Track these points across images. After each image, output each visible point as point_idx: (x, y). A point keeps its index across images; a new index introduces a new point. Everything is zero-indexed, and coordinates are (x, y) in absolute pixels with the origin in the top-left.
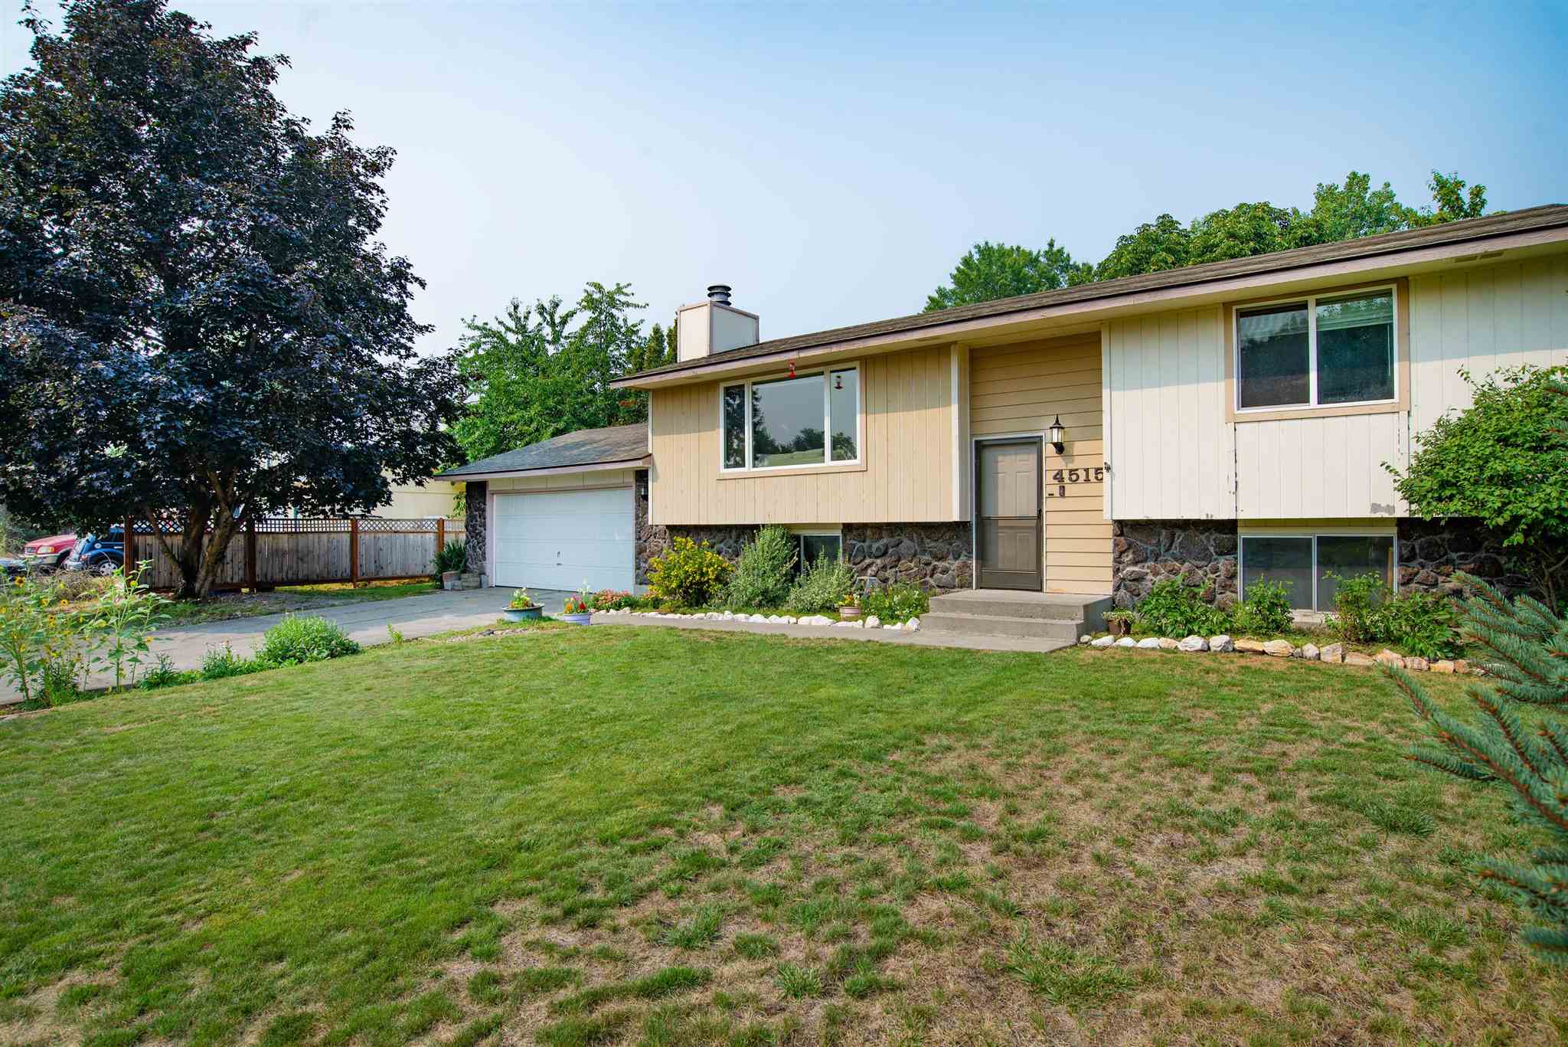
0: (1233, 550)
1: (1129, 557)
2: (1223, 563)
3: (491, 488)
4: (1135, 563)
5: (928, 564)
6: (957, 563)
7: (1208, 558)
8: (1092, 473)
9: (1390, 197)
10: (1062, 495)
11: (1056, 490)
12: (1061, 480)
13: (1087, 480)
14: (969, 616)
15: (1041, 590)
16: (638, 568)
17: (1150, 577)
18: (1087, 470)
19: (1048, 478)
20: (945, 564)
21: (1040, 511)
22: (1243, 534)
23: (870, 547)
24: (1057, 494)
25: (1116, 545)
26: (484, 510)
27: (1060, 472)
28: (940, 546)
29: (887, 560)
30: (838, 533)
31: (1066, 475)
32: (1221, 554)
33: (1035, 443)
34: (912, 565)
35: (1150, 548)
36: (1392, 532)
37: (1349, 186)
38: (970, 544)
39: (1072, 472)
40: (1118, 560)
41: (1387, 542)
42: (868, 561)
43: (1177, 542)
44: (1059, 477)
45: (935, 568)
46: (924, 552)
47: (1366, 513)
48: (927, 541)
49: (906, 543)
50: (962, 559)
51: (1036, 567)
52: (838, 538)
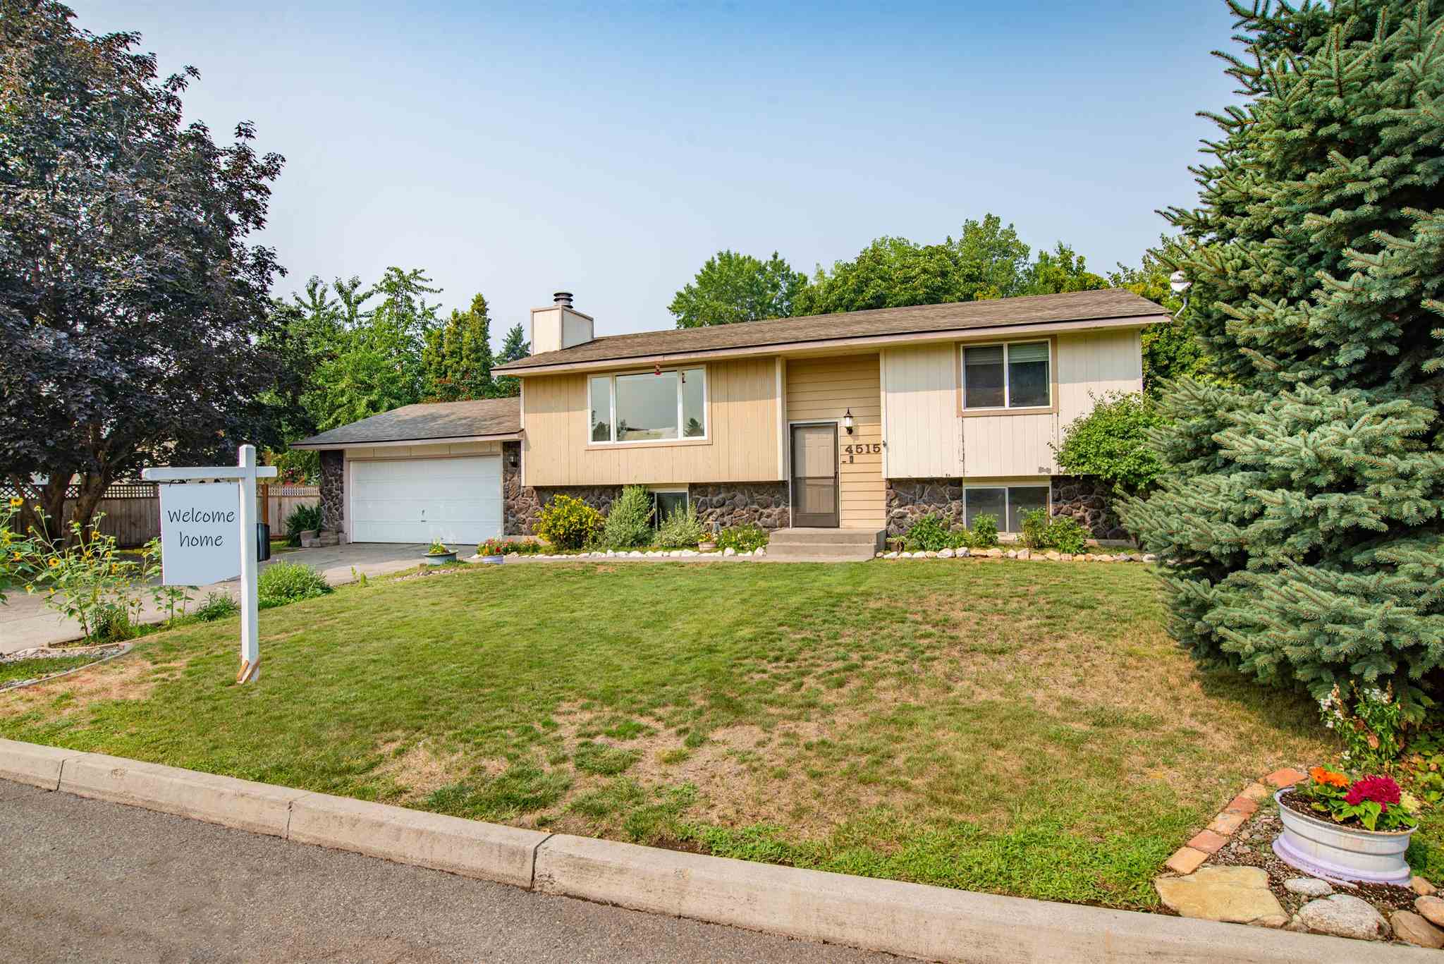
0: (960, 497)
1: (896, 503)
2: (954, 505)
3: (347, 456)
4: (900, 506)
5: (756, 511)
6: (778, 510)
7: (945, 501)
8: (871, 448)
9: (1013, 235)
10: (852, 462)
11: (847, 458)
12: (851, 452)
13: (868, 452)
14: (798, 544)
15: (838, 527)
16: (506, 521)
17: (909, 515)
18: (868, 446)
19: (842, 450)
20: (769, 511)
21: (836, 473)
22: (966, 486)
23: (711, 500)
24: (848, 461)
25: (888, 495)
26: (341, 476)
27: (850, 447)
28: (765, 498)
29: (724, 509)
30: (686, 490)
31: (854, 448)
32: (953, 499)
33: (833, 427)
34: (744, 512)
35: (910, 496)
36: (1049, 484)
37: (986, 224)
38: (787, 496)
39: (858, 446)
40: (889, 505)
41: (1045, 490)
42: (709, 510)
43: (926, 494)
44: (849, 450)
45: (762, 514)
46: (753, 503)
47: (1036, 473)
48: (755, 495)
49: (739, 496)
50: (782, 507)
51: (832, 511)
52: (685, 494)
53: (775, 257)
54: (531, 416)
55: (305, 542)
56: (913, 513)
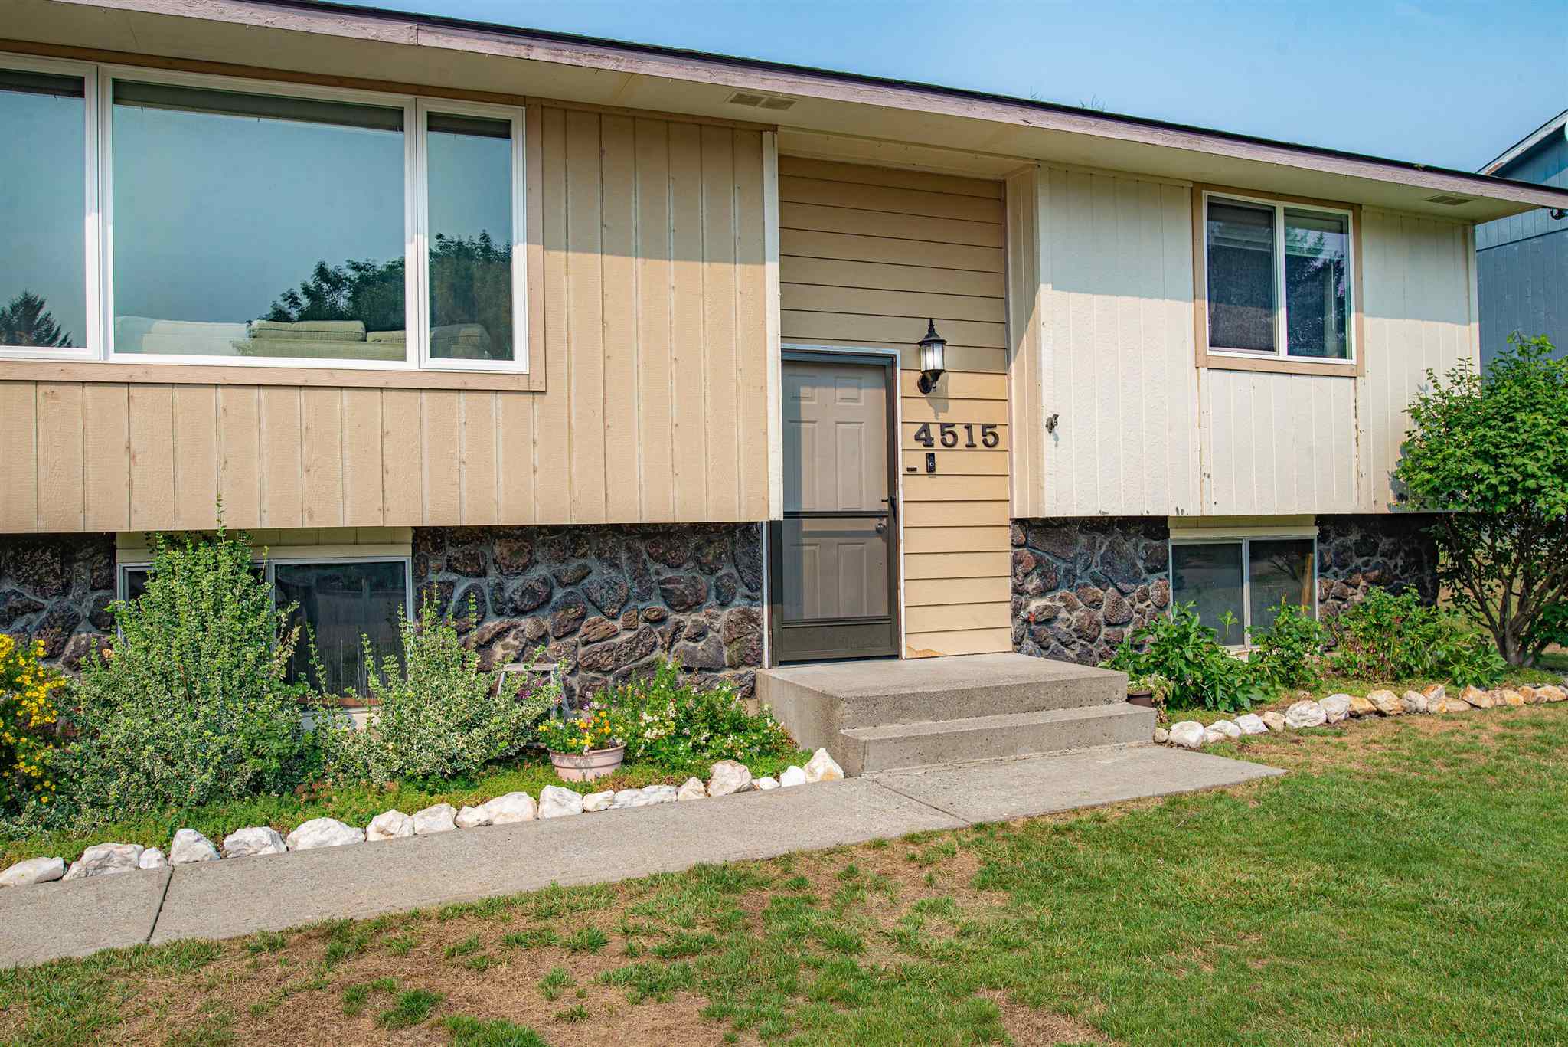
0: (1163, 566)
1: (1034, 583)
2: (1153, 585)
4: (1042, 593)
5: (662, 620)
6: (725, 615)
7: (1136, 579)
8: (977, 434)
10: (931, 470)
11: (919, 461)
12: (928, 442)
13: (971, 446)
15: (895, 656)
17: (1063, 614)
18: (968, 427)
19: (905, 437)
20: (701, 617)
21: (893, 502)
22: (1176, 535)
23: (498, 587)
24: (922, 469)
25: (1016, 562)
27: (926, 428)
28: (683, 577)
30: (403, 553)
31: (935, 432)
32: (1150, 571)
33: (883, 368)
34: (618, 625)
35: (1062, 566)
36: (1314, 533)
38: (756, 571)
39: (946, 428)
40: (1018, 590)
41: (1308, 545)
42: (493, 624)
43: (1096, 555)
44: (924, 436)
45: (678, 627)
46: (646, 595)
48: (653, 566)
49: (599, 573)
50: (739, 603)
51: (883, 612)
52: (396, 567)
56: (1071, 608)
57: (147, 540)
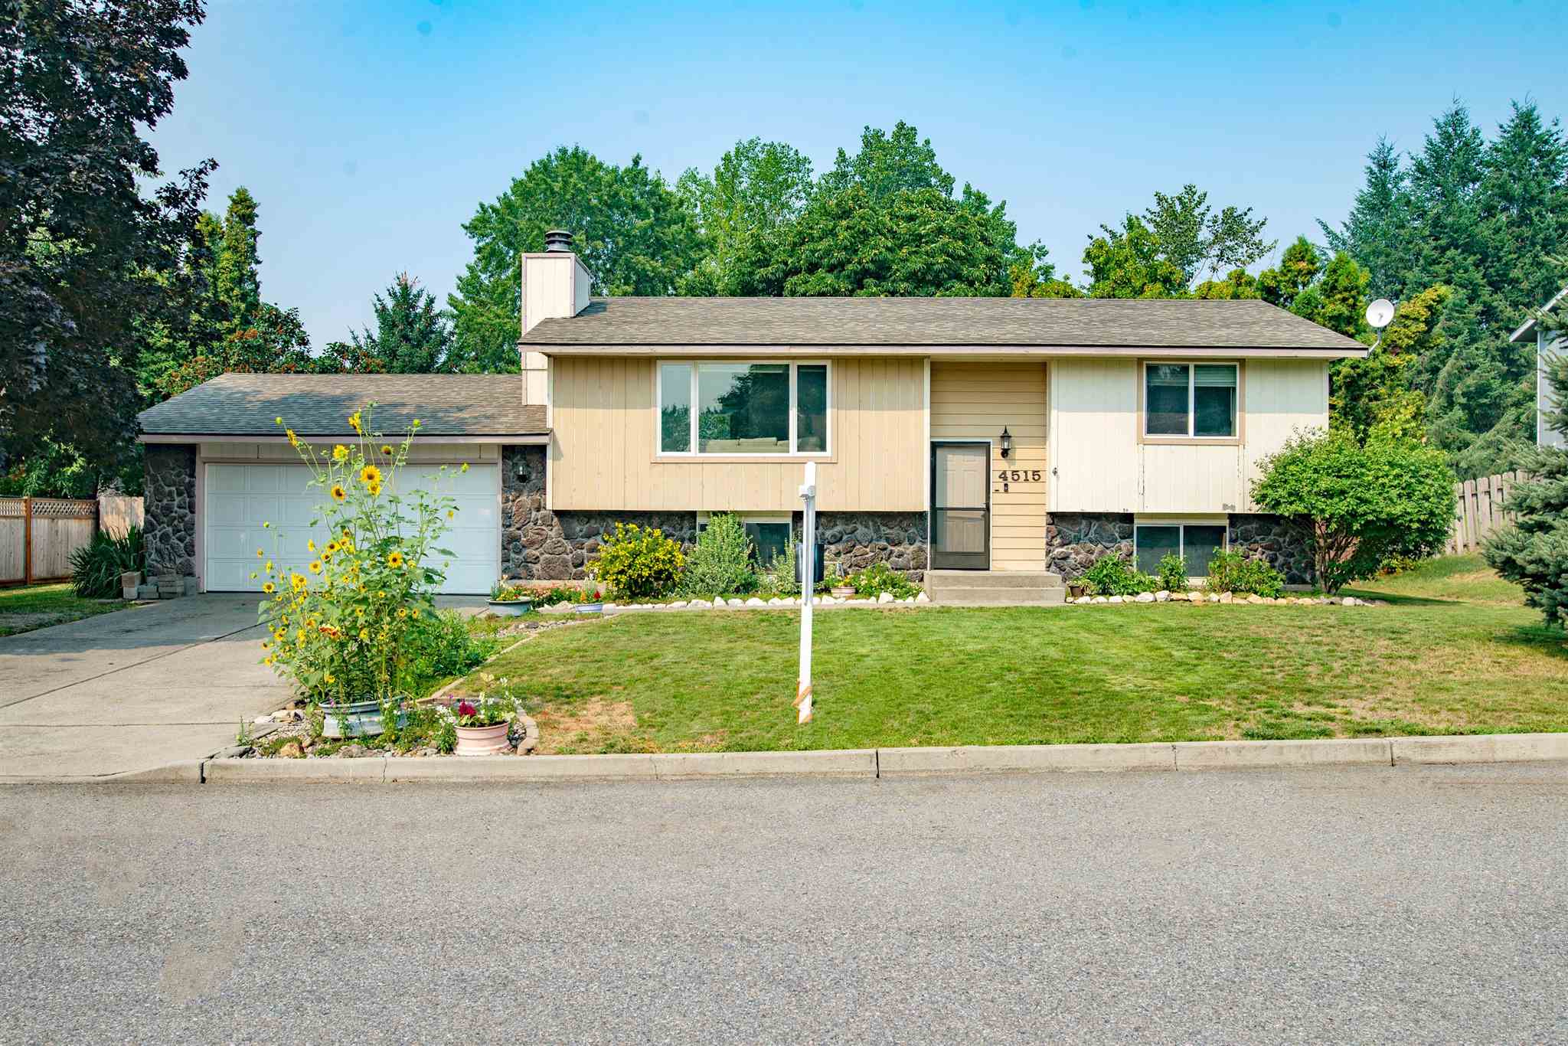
0: (1130, 536)
1: (1057, 541)
2: (1124, 544)
3: (203, 453)
4: (1062, 545)
5: (885, 549)
6: (911, 548)
7: (1114, 540)
8: (1030, 475)
9: (931, 155)
10: (1006, 491)
11: (1001, 487)
12: (1005, 479)
13: (1026, 480)
15: (988, 569)
16: (506, 559)
17: (1073, 556)
19: (994, 476)
20: (901, 548)
21: (988, 504)
22: (1137, 523)
23: (823, 534)
24: (1002, 489)
25: (1048, 531)
26: (191, 485)
27: (1004, 473)
28: (894, 532)
29: (841, 547)
30: (789, 520)
31: (1009, 475)
32: (1121, 538)
33: (986, 446)
34: (868, 550)
35: (1073, 534)
36: (1226, 522)
37: (897, 136)
38: (925, 530)
39: (1014, 472)
40: (1049, 544)
41: (1223, 529)
43: (1092, 531)
44: (1003, 476)
45: (891, 552)
46: (879, 538)
47: (1219, 510)
48: (882, 528)
49: (861, 530)
50: (918, 544)
51: (982, 550)
52: (787, 525)
53: (636, 162)
54: (564, 412)
55: (130, 591)
56: (1077, 553)
57: (707, 514)
